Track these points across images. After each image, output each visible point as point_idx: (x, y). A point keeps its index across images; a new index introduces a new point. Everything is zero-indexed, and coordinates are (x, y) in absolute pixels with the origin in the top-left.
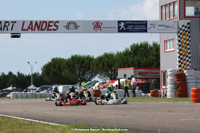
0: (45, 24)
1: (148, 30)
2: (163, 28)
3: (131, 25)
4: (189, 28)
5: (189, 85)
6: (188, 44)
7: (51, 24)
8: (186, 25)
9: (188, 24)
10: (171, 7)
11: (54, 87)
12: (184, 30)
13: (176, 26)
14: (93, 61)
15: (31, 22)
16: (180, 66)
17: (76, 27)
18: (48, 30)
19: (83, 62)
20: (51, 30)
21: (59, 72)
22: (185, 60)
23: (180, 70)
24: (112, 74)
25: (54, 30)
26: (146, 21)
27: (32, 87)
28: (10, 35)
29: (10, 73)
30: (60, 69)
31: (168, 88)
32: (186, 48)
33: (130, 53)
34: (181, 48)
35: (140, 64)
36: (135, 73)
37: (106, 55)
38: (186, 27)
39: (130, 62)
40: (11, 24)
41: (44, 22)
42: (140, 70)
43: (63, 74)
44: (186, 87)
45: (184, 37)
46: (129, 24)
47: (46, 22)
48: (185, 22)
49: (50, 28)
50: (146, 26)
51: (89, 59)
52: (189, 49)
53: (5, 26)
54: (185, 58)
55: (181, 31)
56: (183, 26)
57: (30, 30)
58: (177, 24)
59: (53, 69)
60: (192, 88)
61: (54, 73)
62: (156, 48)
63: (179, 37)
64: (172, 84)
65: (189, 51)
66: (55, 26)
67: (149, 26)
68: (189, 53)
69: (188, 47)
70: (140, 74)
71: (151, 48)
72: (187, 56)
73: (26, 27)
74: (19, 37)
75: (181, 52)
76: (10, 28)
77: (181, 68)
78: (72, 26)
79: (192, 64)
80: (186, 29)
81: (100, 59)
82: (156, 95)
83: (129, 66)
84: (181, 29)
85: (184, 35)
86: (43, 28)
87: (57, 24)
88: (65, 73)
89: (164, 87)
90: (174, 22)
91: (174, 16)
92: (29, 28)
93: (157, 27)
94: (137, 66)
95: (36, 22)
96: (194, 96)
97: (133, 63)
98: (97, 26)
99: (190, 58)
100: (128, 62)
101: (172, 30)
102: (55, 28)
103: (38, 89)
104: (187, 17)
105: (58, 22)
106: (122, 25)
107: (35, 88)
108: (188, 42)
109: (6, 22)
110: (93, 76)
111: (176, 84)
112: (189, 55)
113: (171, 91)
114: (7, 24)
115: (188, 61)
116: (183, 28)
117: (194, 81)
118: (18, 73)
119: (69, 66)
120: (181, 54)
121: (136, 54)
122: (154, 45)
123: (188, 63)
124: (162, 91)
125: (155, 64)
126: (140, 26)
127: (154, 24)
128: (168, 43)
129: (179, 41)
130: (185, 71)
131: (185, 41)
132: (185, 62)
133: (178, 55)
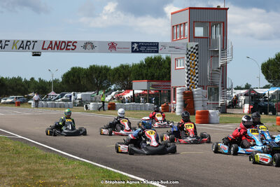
0: (64, 44)
1: (159, 52)
2: (174, 49)
3: (144, 46)
4: (197, 50)
5: (196, 102)
6: (196, 65)
8: (194, 47)
9: (196, 46)
10: (182, 28)
12: (192, 52)
13: (185, 48)
14: (110, 71)
15: (51, 42)
16: (188, 85)
17: (93, 47)
18: (67, 49)
19: (100, 72)
20: (69, 49)
21: (78, 81)
22: (193, 79)
23: (188, 89)
24: (127, 85)
25: (72, 49)
26: (158, 43)
27: (52, 93)
28: (31, 54)
29: (32, 79)
30: (79, 78)
31: (177, 105)
32: (194, 68)
33: (144, 66)
34: (189, 68)
35: (153, 76)
36: (148, 86)
37: (122, 66)
38: (194, 49)
39: (144, 75)
40: (32, 44)
41: (63, 42)
42: (153, 83)
43: (82, 83)
44: (194, 105)
45: (193, 58)
46: (141, 45)
47: (65, 42)
48: (193, 44)
49: (68, 47)
50: (158, 48)
51: (106, 69)
52: (197, 69)
53: (27, 45)
54: (193, 77)
55: (190, 53)
56: (192, 48)
57: (50, 49)
58: (186, 46)
59: (72, 77)
61: (73, 82)
62: (169, 60)
63: (188, 58)
64: (181, 101)
65: (197, 71)
66: (73, 45)
67: (160, 47)
68: (197, 73)
69: (196, 67)
70: (153, 86)
72: (195, 76)
73: (46, 47)
74: (39, 55)
75: (189, 72)
76: (31, 47)
77: (189, 87)
78: (89, 46)
80: (195, 51)
81: (117, 70)
83: (143, 79)
84: (189, 51)
85: (193, 56)
86: (62, 47)
87: (75, 44)
88: (84, 82)
89: (174, 102)
90: (184, 44)
91: (184, 36)
92: (49, 47)
93: (168, 48)
94: (150, 78)
96: (199, 118)
97: (147, 75)
99: (197, 77)
100: (142, 75)
101: (182, 52)
102: (73, 48)
103: (58, 95)
104: (196, 38)
105: (76, 42)
107: (55, 94)
108: (196, 63)
109: (28, 42)
110: (109, 85)
111: (184, 102)
112: (197, 75)
113: (180, 108)
114: (29, 43)
115: (195, 80)
116: (192, 50)
117: (201, 99)
118: (40, 79)
119: (87, 76)
120: (189, 74)
121: (150, 67)
123: (196, 82)
124: (172, 105)
126: (153, 47)
128: (179, 61)
129: (188, 62)
130: (193, 90)
131: (193, 62)
132: (193, 81)
133: (187, 75)
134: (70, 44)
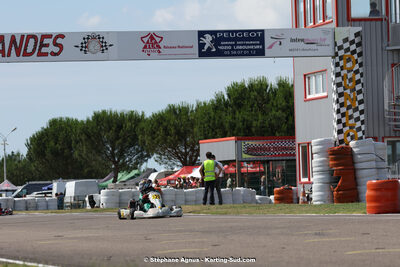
0: (32, 41)
1: (267, 51)
2: (301, 45)
3: (229, 39)
4: (359, 44)
5: (361, 174)
6: (358, 82)
7: (46, 41)
8: (352, 37)
9: (357, 34)
11: (55, 185)
12: (347, 50)
13: (330, 41)
14: (142, 125)
15: (1, 38)
16: (340, 132)
17: (104, 47)
18: (40, 54)
19: (120, 127)
20: (46, 54)
21: (66, 151)
22: (351, 117)
23: (341, 142)
24: (186, 154)
25: (53, 54)
26: (263, 31)
27: (6, 185)
30: (69, 143)
31: (314, 182)
32: (353, 90)
33: (226, 104)
34: (341, 90)
35: (249, 128)
36: (239, 151)
37: (172, 110)
38: (352, 42)
39: (227, 125)
41: (30, 36)
42: (250, 143)
43: (76, 154)
44: (355, 178)
45: (349, 65)
46: (223, 39)
47: (34, 37)
48: (349, 32)
49: (44, 50)
50: (262, 43)
51: (135, 119)
52: (359, 92)
54: (350, 112)
55: (341, 53)
56: (345, 40)
58: (331, 35)
59: (52, 143)
60: (368, 181)
61: (56, 153)
62: (286, 92)
63: (337, 65)
64: (321, 172)
65: (360, 97)
66: (55, 44)
67: (268, 41)
68: (361, 102)
69: (358, 87)
70: (249, 151)
71: (275, 92)
72: (356, 109)
75: (342, 100)
77: (342, 136)
78: (94, 45)
79: (367, 127)
80: (353, 47)
81: (159, 119)
82: (287, 198)
83: (224, 135)
84: (340, 48)
85: (349, 60)
86: (29, 50)
87: (59, 41)
88: (80, 152)
89: (306, 180)
90: (326, 32)
91: (325, 17)
93: (287, 44)
94: (243, 132)
95: (13, 38)
96: (374, 199)
97: (233, 126)
98: (152, 44)
99: (362, 112)
100: (222, 126)
101: (322, 50)
102: (56, 50)
103: (19, 189)
104: (355, 20)
105: (62, 36)
106: (208, 39)
107: (12, 187)
108: (358, 77)
110: (143, 159)
111: (331, 173)
112: (361, 107)
113: (321, 189)
115: (358, 119)
116: (346, 45)
117: (374, 164)
119: (89, 136)
120: (342, 105)
121: (239, 106)
122: (279, 85)
123: (358, 124)
124: (300, 188)
125: (284, 127)
126: (248, 43)
127: (279, 38)
128: (313, 79)
129: (338, 75)
130: (352, 144)
131: (350, 75)
132: (351, 122)
133: (336, 107)
134: (48, 41)
